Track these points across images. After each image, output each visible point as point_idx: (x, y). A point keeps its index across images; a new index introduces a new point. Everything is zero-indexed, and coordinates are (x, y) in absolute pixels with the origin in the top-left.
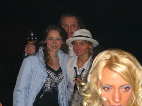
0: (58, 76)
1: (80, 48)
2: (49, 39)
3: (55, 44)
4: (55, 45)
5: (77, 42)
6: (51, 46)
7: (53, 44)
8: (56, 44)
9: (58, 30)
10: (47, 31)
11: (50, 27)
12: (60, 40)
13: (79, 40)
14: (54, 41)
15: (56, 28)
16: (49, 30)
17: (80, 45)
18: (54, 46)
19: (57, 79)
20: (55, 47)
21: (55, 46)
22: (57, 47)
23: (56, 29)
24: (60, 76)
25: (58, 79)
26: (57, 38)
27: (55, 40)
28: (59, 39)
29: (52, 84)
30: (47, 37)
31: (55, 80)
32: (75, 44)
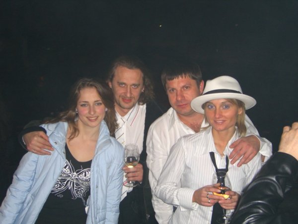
0: (79, 173)
2: (82, 105)
3: (92, 113)
4: (93, 115)
5: (214, 102)
6: (87, 117)
7: (90, 113)
8: (95, 112)
9: (96, 87)
10: (77, 91)
11: (80, 84)
12: (101, 104)
13: (219, 99)
14: (90, 107)
15: (91, 83)
16: (79, 89)
18: (91, 116)
19: (74, 176)
20: (94, 118)
21: (94, 116)
22: (98, 117)
23: (91, 86)
24: (84, 174)
25: (77, 177)
26: (96, 101)
27: (92, 105)
28: (99, 103)
29: (65, 183)
30: (78, 103)
31: (69, 176)
32: (210, 107)
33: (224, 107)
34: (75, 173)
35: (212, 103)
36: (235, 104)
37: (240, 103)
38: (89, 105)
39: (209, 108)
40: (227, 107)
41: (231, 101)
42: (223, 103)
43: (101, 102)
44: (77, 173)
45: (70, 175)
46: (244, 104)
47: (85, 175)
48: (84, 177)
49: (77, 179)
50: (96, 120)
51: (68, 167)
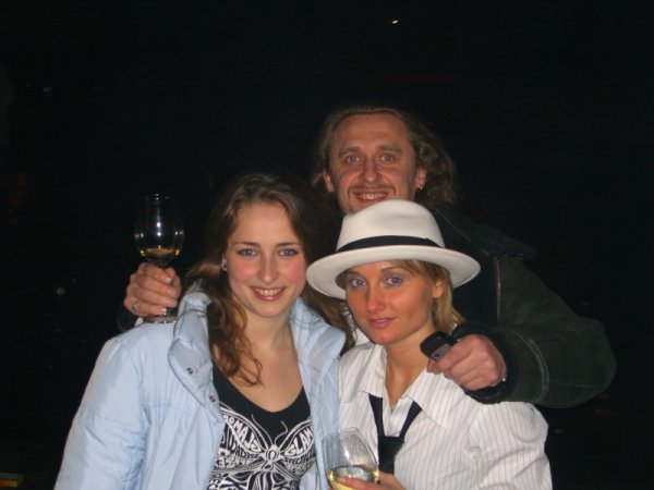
0: (283, 443)
1: (382, 305)
2: (240, 253)
3: (268, 278)
4: (268, 284)
5: (363, 272)
6: (252, 288)
7: (260, 275)
8: (276, 275)
9: (284, 204)
10: (229, 210)
11: (240, 190)
12: (295, 252)
13: (372, 264)
14: (263, 260)
15: (274, 192)
16: (237, 207)
17: (382, 285)
18: (265, 286)
19: (273, 455)
20: (272, 292)
21: (273, 285)
22: (283, 289)
23: (270, 198)
24: (296, 441)
25: (280, 457)
26: (280, 245)
27: (268, 253)
28: (290, 250)
29: (248, 481)
30: (230, 243)
31: (261, 459)
32: (354, 283)
33: (390, 281)
34: (274, 447)
35: (358, 274)
36: (418, 272)
37: (434, 271)
38: (260, 253)
39: (354, 287)
40: (397, 280)
41: (408, 264)
42: (384, 270)
43: (296, 247)
44: (278, 444)
45: (263, 455)
46: (449, 273)
47: (300, 445)
48: (299, 451)
49: (280, 462)
50: (277, 297)
51: (253, 436)
